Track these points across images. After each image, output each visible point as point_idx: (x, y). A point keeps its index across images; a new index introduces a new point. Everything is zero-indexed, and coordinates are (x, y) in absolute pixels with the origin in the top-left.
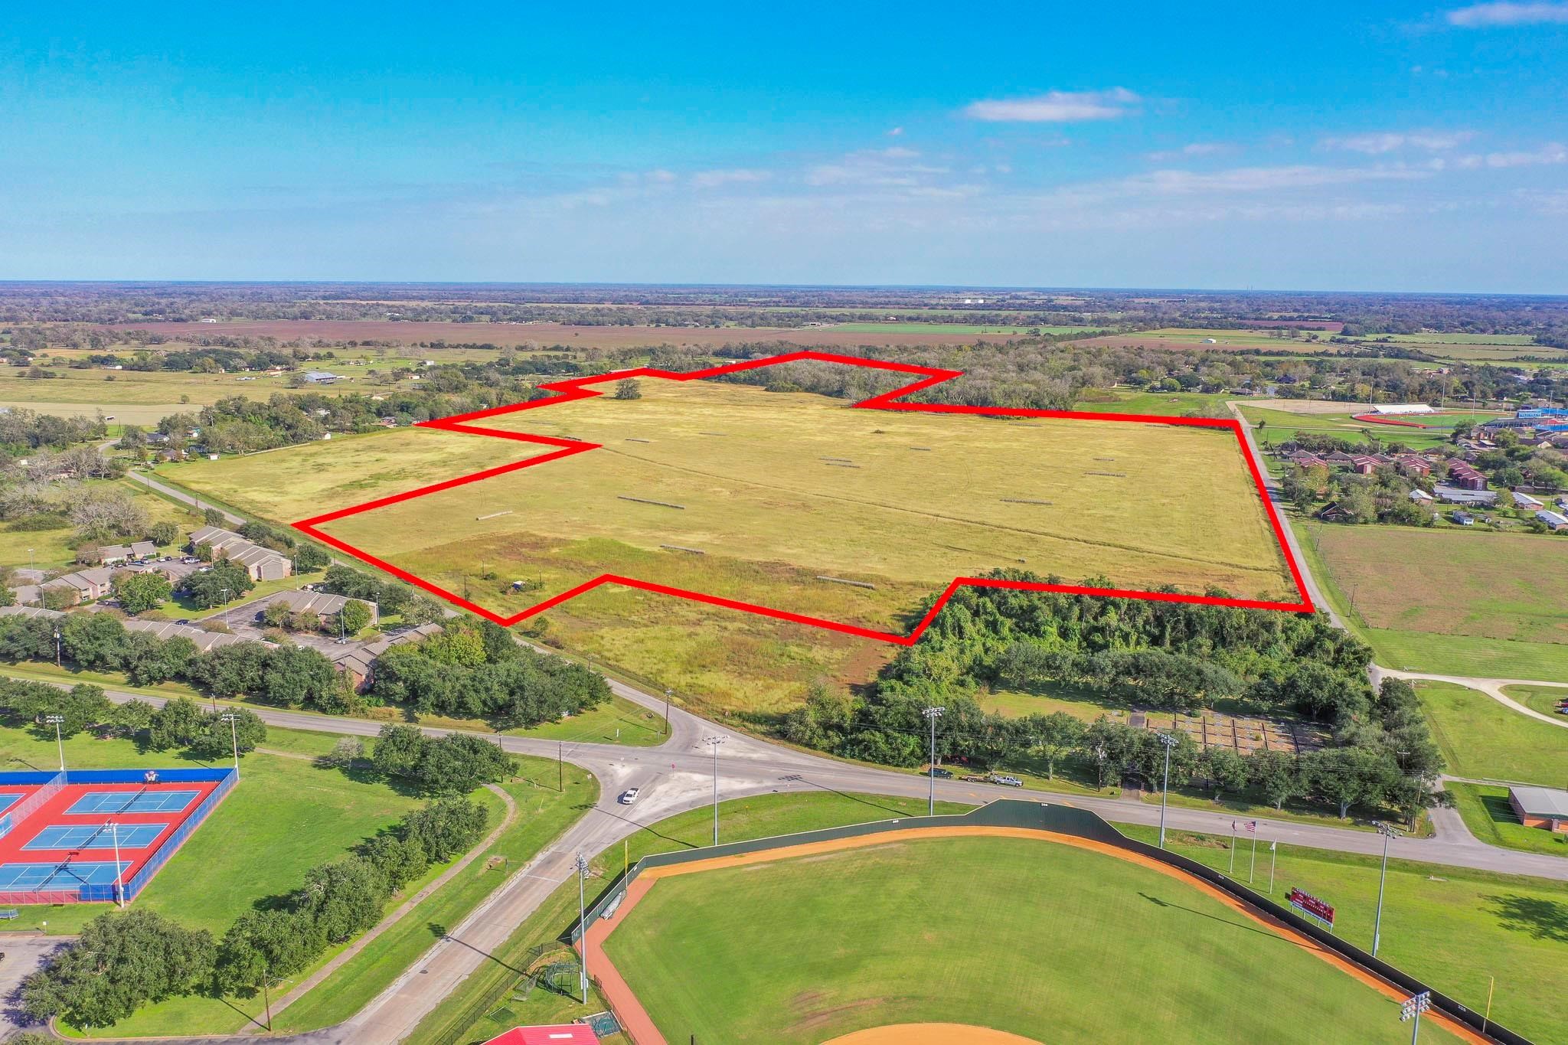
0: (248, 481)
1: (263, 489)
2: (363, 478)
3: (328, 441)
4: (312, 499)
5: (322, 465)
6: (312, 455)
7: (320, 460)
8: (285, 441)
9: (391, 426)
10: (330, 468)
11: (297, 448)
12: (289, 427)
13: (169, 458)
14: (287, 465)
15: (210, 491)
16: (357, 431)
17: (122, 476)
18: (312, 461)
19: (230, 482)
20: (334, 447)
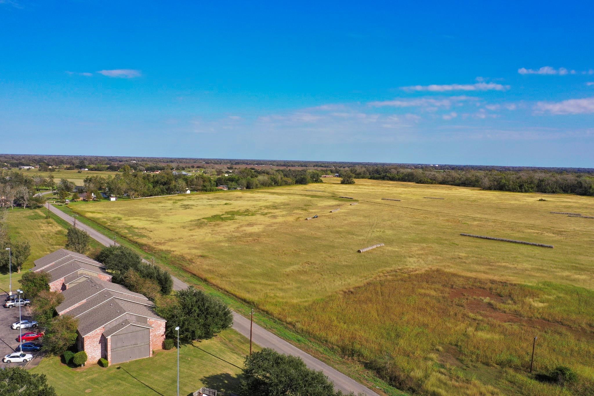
0: (131, 214)
1: (143, 218)
2: (221, 214)
3: (188, 194)
4: (184, 227)
5: (188, 205)
6: (179, 200)
7: (186, 203)
8: (162, 193)
9: (225, 189)
10: (193, 207)
11: (170, 196)
12: (165, 184)
13: (81, 198)
14: (162, 205)
15: (99, 219)
16: (206, 191)
17: (39, 207)
18: (180, 203)
19: (119, 213)
20: (193, 197)
